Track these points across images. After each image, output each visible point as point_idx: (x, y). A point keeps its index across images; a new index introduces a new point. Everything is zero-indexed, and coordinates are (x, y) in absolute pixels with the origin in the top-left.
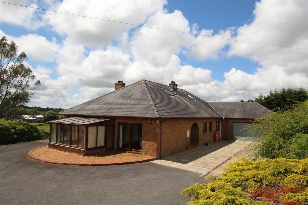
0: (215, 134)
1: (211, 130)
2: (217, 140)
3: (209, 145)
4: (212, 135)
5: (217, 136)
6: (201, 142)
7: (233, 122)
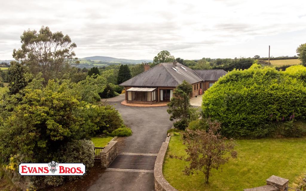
0: (199, 91)
1: (197, 88)
2: (201, 94)
3: (197, 97)
4: (198, 91)
5: (200, 91)
6: (193, 96)
7: (209, 83)
